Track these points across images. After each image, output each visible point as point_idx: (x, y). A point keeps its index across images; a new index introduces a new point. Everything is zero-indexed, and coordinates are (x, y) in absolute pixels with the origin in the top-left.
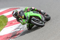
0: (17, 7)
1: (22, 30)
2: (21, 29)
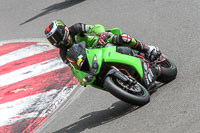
0: (29, 40)
1: (43, 115)
2: (40, 113)
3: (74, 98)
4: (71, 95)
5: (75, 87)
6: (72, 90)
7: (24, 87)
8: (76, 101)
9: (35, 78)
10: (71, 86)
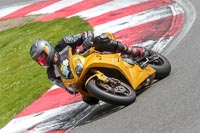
3: (170, 49)
4: (167, 46)
5: (171, 38)
6: (168, 41)
7: (120, 38)
8: (172, 52)
9: (131, 29)
10: (167, 38)
